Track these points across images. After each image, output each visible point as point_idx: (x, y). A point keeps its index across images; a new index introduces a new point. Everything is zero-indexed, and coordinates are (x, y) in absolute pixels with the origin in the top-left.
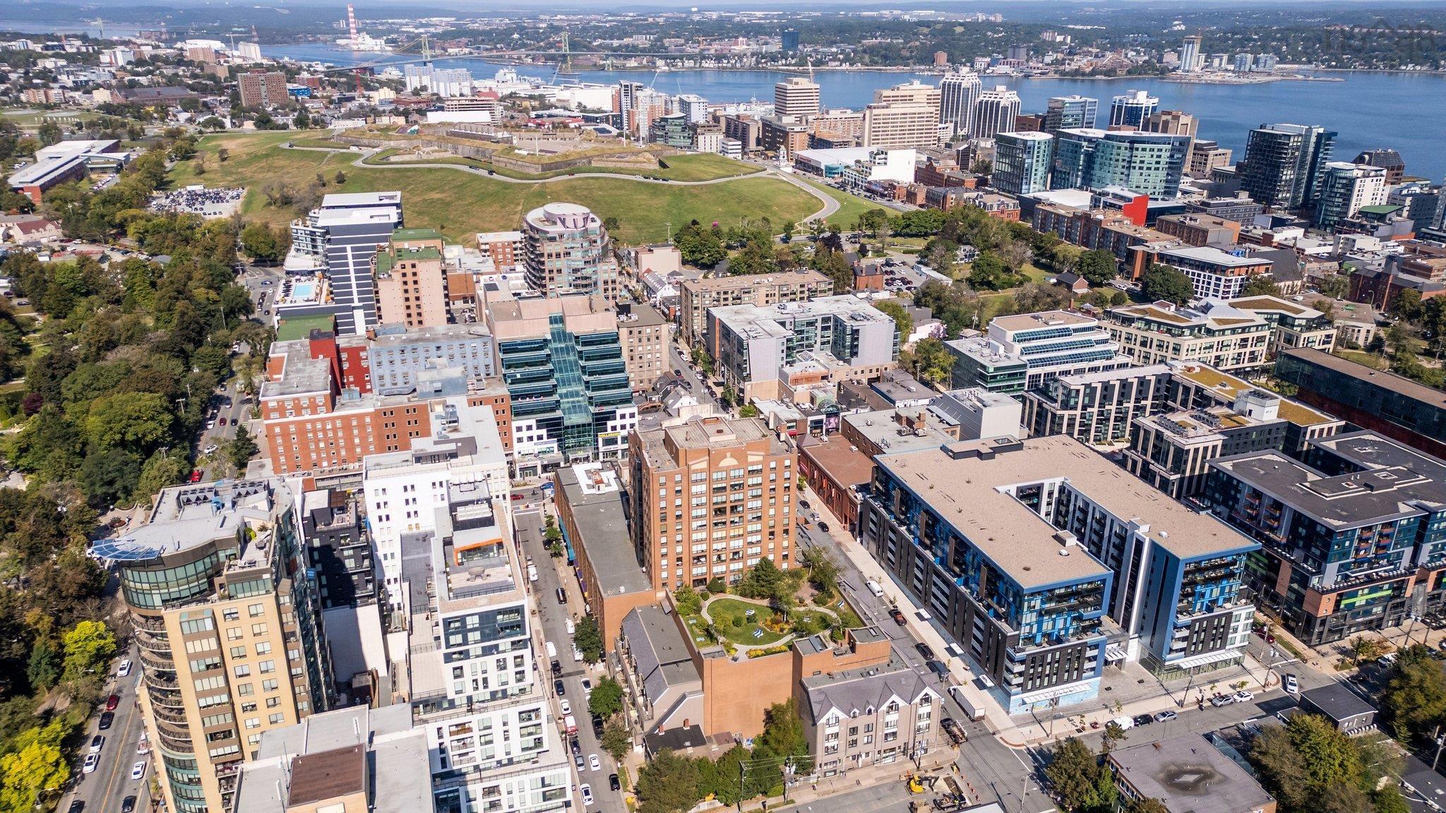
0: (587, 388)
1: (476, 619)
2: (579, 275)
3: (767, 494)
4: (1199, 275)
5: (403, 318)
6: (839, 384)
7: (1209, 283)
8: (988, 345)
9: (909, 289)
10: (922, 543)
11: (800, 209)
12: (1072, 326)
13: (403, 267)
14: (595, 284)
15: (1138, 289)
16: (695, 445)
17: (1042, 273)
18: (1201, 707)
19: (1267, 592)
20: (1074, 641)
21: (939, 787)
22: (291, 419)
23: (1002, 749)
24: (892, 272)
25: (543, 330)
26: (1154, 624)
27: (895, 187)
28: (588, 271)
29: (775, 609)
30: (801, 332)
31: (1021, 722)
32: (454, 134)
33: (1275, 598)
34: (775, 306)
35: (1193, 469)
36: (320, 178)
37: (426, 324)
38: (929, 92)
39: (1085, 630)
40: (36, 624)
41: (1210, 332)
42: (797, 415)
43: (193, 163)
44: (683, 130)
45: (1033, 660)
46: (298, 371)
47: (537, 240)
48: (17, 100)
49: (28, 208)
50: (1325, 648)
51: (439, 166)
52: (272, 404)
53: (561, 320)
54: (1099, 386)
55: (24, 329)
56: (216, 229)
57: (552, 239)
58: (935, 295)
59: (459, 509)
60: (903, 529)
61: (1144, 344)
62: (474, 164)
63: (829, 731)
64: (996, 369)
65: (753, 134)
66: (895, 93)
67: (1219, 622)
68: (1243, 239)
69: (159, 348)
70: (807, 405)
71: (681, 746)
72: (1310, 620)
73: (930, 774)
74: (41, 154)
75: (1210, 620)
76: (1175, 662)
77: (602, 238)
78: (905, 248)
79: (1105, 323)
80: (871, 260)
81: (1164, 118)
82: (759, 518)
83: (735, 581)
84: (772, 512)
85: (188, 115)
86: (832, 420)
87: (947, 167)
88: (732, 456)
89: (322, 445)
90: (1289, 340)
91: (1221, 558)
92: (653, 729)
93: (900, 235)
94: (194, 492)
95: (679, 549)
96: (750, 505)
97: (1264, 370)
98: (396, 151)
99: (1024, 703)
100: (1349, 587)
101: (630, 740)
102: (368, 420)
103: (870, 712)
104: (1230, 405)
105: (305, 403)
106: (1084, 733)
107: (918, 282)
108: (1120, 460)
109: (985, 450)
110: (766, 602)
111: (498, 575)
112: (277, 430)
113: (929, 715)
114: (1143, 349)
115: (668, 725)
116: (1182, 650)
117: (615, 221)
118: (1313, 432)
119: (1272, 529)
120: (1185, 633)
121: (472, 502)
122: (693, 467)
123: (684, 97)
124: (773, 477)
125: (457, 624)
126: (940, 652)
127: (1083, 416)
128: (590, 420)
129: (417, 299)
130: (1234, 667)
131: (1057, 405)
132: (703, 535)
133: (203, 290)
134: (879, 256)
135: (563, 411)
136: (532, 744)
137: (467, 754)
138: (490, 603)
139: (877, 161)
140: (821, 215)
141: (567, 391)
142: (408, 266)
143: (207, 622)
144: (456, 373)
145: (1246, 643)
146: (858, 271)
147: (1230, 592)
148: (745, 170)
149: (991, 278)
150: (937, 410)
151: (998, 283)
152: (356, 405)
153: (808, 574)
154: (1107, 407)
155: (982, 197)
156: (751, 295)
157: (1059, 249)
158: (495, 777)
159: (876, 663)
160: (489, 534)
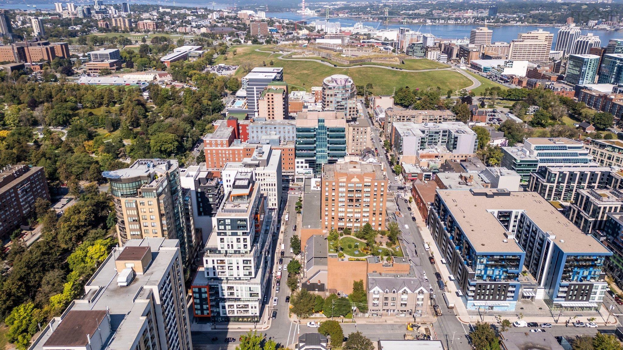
1: (229, 221)
2: (339, 104)
3: (373, 196)
5: (267, 116)
6: (446, 161)
8: (522, 150)
9: (499, 123)
10: (447, 230)
11: (460, 85)
12: (568, 145)
13: (268, 95)
14: (346, 108)
16: (342, 171)
17: (575, 122)
18: (566, 325)
20: (503, 282)
21: (421, 331)
22: (214, 148)
23: (457, 322)
24: (494, 115)
25: (314, 124)
26: (550, 284)
27: (513, 78)
28: (343, 103)
29: (368, 245)
30: (432, 136)
31: (471, 313)
32: (320, 48)
35: (602, 217)
36: (264, 62)
37: (275, 118)
38: (547, 35)
39: (509, 278)
42: (419, 171)
43: (224, 56)
44: (421, 49)
45: (480, 286)
46: (221, 131)
47: (325, 89)
48: (176, 31)
49: (164, 69)
51: (310, 60)
52: (208, 142)
53: (323, 121)
54: (568, 174)
55: (148, 110)
56: (220, 79)
57: (330, 89)
58: (509, 126)
59: (237, 181)
60: (442, 223)
61: (609, 158)
62: (324, 59)
63: (374, 296)
64: (521, 161)
65: (455, 52)
66: (529, 35)
67: (586, 287)
69: (184, 120)
71: (314, 290)
73: (419, 325)
74: (175, 50)
75: (580, 286)
76: (559, 303)
77: (352, 89)
78: (505, 105)
79: (590, 146)
80: (487, 109)
82: (368, 206)
83: (356, 231)
85: (230, 38)
87: (544, 70)
88: (357, 177)
89: (224, 159)
91: (590, 256)
92: (307, 282)
93: (506, 99)
94: (145, 161)
95: (333, 214)
96: (364, 200)
98: (295, 54)
99: (474, 305)
101: (298, 285)
102: (241, 152)
103: (394, 292)
105: (219, 142)
106: (499, 324)
107: (504, 121)
109: (492, 193)
110: (365, 241)
112: (209, 151)
113: (423, 299)
114: (608, 161)
115: (312, 281)
116: (564, 297)
117: (371, 85)
120: (566, 289)
121: (243, 179)
122: (340, 180)
123: (425, 35)
124: (376, 189)
125: (223, 222)
126: (445, 278)
127: (558, 187)
128: (327, 162)
129: (273, 108)
130: (593, 311)
131: (545, 180)
132: (343, 209)
133: (206, 101)
134: (490, 108)
135: (317, 158)
136: (248, 274)
137: (224, 272)
138: (235, 216)
139: (508, 66)
140: (469, 89)
141: (320, 150)
142: (270, 95)
143: (134, 204)
144: (276, 137)
145: (602, 301)
146: (474, 113)
147: (594, 274)
148: (441, 66)
149: (543, 122)
150: (482, 175)
151: (546, 124)
152: (239, 146)
153: (389, 233)
154: (572, 184)
155: (553, 84)
156: (416, 118)
157: (584, 111)
158: (233, 283)
159: (403, 273)
160: (246, 191)
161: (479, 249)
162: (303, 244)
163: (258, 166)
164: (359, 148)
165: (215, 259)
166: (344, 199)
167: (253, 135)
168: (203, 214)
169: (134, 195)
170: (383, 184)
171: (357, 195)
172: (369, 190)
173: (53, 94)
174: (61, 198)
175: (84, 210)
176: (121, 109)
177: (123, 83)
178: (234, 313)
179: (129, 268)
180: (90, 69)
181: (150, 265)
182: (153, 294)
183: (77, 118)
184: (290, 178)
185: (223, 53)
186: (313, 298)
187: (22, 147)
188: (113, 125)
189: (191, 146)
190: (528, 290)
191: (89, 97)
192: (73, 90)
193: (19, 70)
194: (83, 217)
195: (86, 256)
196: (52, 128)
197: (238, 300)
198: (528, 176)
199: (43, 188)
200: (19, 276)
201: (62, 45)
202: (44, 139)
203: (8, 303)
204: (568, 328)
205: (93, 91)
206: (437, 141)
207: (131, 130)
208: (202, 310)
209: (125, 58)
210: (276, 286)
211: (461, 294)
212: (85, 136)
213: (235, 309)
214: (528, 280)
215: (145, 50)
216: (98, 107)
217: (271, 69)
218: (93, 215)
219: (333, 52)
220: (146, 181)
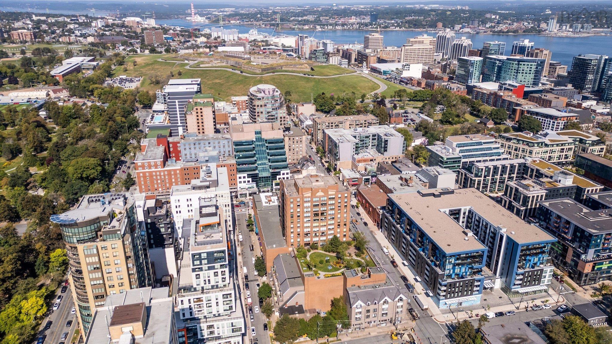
1: (205, 255)
2: (270, 114)
3: (337, 208)
4: (545, 120)
5: (197, 131)
6: (379, 163)
7: (549, 124)
8: (445, 148)
9: (414, 123)
10: (406, 233)
11: (370, 89)
12: (483, 141)
13: (197, 109)
14: (277, 118)
15: (517, 126)
16: (306, 186)
17: (474, 118)
18: (527, 310)
19: (562, 261)
20: (469, 278)
21: (405, 338)
22: (147, 170)
23: (435, 323)
24: (407, 116)
25: (252, 137)
26: (507, 273)
27: (412, 80)
28: (274, 113)
29: (338, 258)
30: (363, 140)
31: (444, 312)
32: (227, 56)
33: (565, 264)
34: (352, 129)
35: (532, 205)
36: (171, 73)
37: (206, 133)
38: (431, 40)
39: (474, 273)
40: (40, 249)
41: (546, 145)
42: (358, 176)
43: (123, 67)
44: (323, 55)
45: (450, 285)
46: (151, 151)
47: (253, 100)
48: (58, 41)
49: (57, 83)
50: (587, 287)
51: (220, 69)
53: (260, 133)
54: (492, 167)
55: (50, 132)
56: (128, 93)
57: (259, 99)
58: (424, 126)
59: (203, 209)
60: (398, 226)
61: (516, 150)
62: (234, 68)
63: (357, 311)
64: (447, 159)
65: (353, 57)
66: (416, 40)
67: (537, 273)
68: (568, 105)
69: (100, 141)
70: (363, 172)
71: (294, 313)
72: (580, 274)
73: (402, 332)
74: (64, 62)
75: (533, 272)
76: (516, 290)
77: (280, 99)
78: (414, 106)
79: (498, 140)
80: (399, 111)
81: (536, 51)
82: (333, 218)
83: (322, 245)
84: (339, 216)
85: (123, 47)
86: (374, 178)
87: (436, 71)
88: (322, 191)
89: (159, 181)
90: (584, 150)
91: (539, 244)
92: (283, 305)
93: (413, 100)
94: (95, 197)
95: (299, 230)
96: (329, 213)
97: (571, 163)
98: (203, 63)
99: (446, 304)
100: (599, 260)
101: (273, 310)
102: (178, 172)
103: (375, 303)
104: (551, 177)
105: (153, 164)
106: (472, 318)
107: (418, 121)
108: (498, 201)
109: (436, 193)
110: (334, 254)
111: (217, 236)
112: (141, 175)
113: (402, 306)
114: (515, 152)
115: (289, 304)
116: (519, 284)
117: (289, 92)
118: (588, 191)
119: (565, 233)
120: (521, 277)
121: (209, 206)
122: (305, 196)
123: (325, 41)
124: (339, 201)
125: (198, 256)
126: (411, 280)
127: (484, 180)
128: (270, 175)
129: (202, 123)
130: (544, 294)
131: (473, 175)
132: (309, 225)
133: (120, 117)
134: (402, 109)
135: (259, 171)
136: (228, 308)
137: (201, 311)
138: (212, 248)
139: (405, 68)
140: (378, 91)
141: (261, 162)
142: (199, 109)
143: (94, 250)
144: (215, 153)
145: (550, 283)
146: (391, 115)
147: (543, 260)
148: (348, 71)
149: (450, 120)
150: (419, 175)
151: (453, 122)
152: (174, 166)
153: (354, 243)
154: (496, 177)
155: (448, 84)
156: (343, 124)
157: (482, 108)
158: (212, 321)
159: (380, 283)
160: (215, 220)
161: (448, 251)
162: (269, 264)
163: (208, 187)
164: (295, 158)
165: (192, 298)
166: (309, 215)
167: (186, 152)
168: (154, 246)
169: (93, 239)
171: (322, 209)
172: (333, 202)
175: (8, 259)
176: (19, 133)
177: (11, 101)
179: (127, 333)
184: (233, 194)
186: (296, 322)
188: (12, 152)
189: (113, 169)
190: (487, 281)
194: (8, 267)
195: (20, 313)
197: (221, 338)
204: (528, 313)
206: (368, 145)
207: (35, 155)
209: (6, 73)
211: (431, 294)
215: (27, 63)
217: (189, 81)
218: (20, 262)
219: (241, 61)
220: (106, 222)
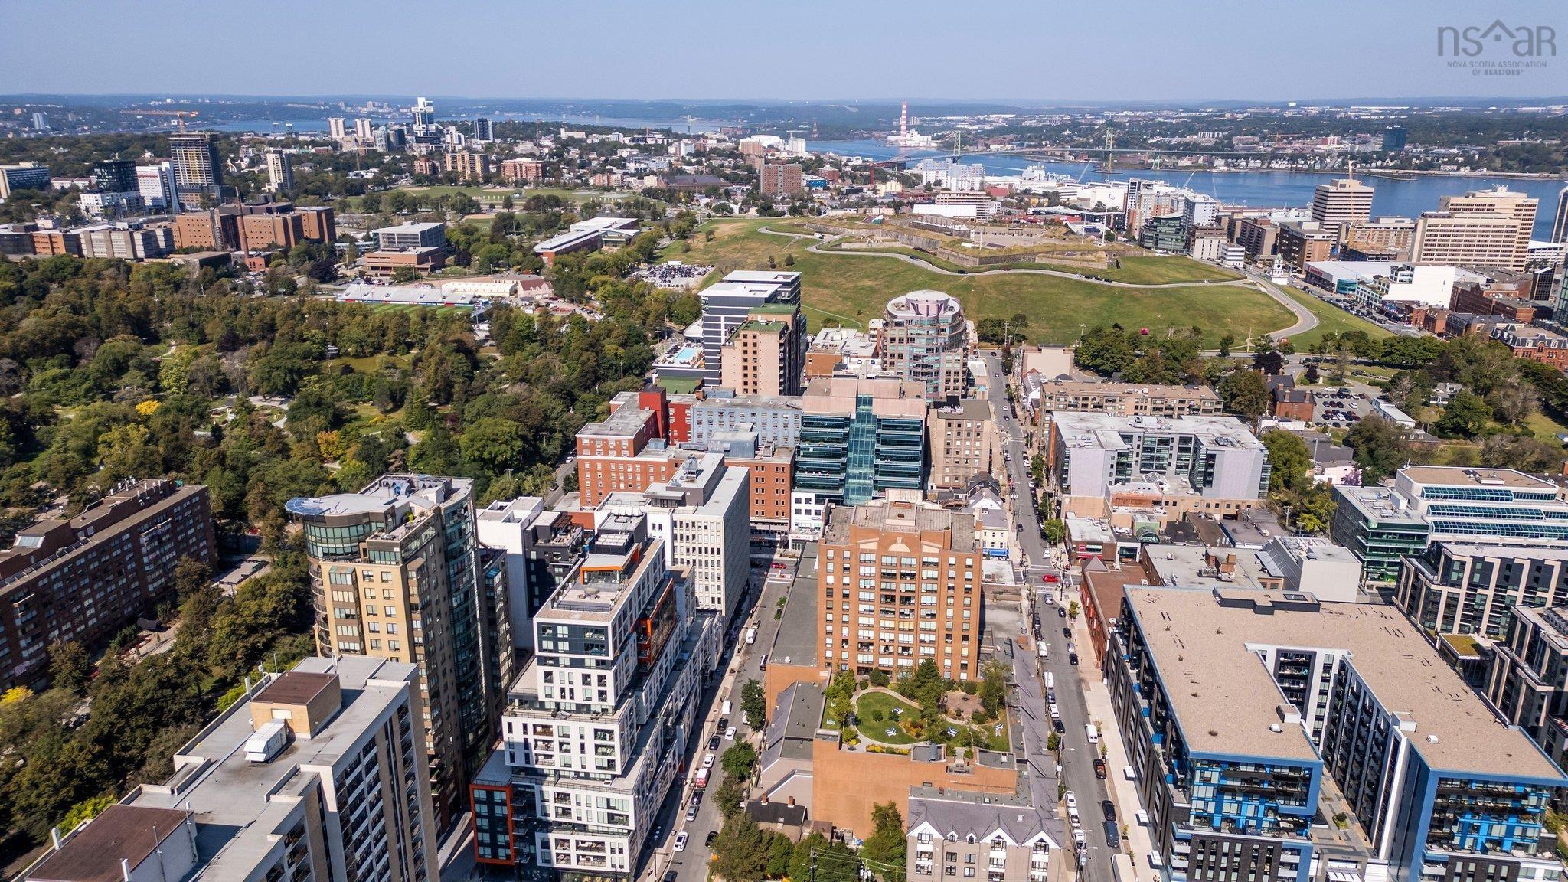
0: (876, 472)
1: (566, 630)
2: (920, 362)
3: (945, 592)
5: (740, 385)
8: (1390, 497)
9: (1348, 425)
10: (1141, 691)
12: (1514, 489)
13: (745, 336)
14: (937, 373)
16: (870, 525)
17: (1563, 428)
20: (1267, 837)
22: (599, 457)
24: (1340, 404)
25: (848, 409)
26: (1402, 852)
27: (1411, 310)
28: (930, 359)
30: (1152, 450)
32: (917, 226)
34: (1131, 419)
36: (771, 259)
37: (759, 393)
38: (1520, 202)
42: (1106, 538)
43: (684, 242)
44: (1177, 232)
45: (1204, 844)
46: (622, 417)
48: (586, 183)
49: (538, 269)
51: (882, 254)
52: (585, 442)
53: (869, 402)
54: (1497, 563)
56: (660, 297)
57: (899, 324)
59: (604, 536)
60: (1133, 672)
62: (918, 254)
63: (921, 847)
64: (1380, 525)
65: (1269, 240)
66: (1470, 200)
69: (551, 390)
71: (774, 820)
74: (573, 227)
75: (1482, 864)
78: (1373, 379)
80: (1321, 387)
82: (933, 616)
83: (900, 678)
87: (1500, 291)
88: (903, 542)
91: (1506, 784)
92: (761, 798)
93: (1378, 364)
94: (393, 478)
95: (846, 631)
96: (923, 599)
98: (849, 239)
102: (663, 469)
103: (971, 840)
105: (612, 444)
107: (1363, 419)
110: (918, 705)
112: (587, 466)
113: (1046, 866)
115: (773, 797)
117: (1025, 318)
120: (1440, 870)
121: (617, 532)
123: (1191, 197)
124: (952, 574)
125: (550, 631)
126: (1126, 818)
127: (1470, 598)
129: (755, 368)
131: (1437, 579)
133: (614, 346)
134: (1332, 385)
135: (847, 491)
136: (605, 765)
137: (549, 757)
138: (583, 619)
139: (1399, 278)
140: (1282, 335)
141: (856, 471)
142: (750, 337)
143: (349, 577)
144: (748, 437)
146: (1280, 397)
147: (1523, 836)
148: (1218, 276)
149: (1470, 425)
150: (1267, 558)
151: (1478, 432)
152: (657, 454)
153: (985, 689)
154: (1510, 592)
155: (1513, 328)
156: (1117, 404)
158: (568, 785)
159: (998, 792)
160: (619, 561)
161: (1197, 744)
162: (771, 704)
163: (682, 502)
164: (961, 473)
165: (530, 723)
166: (872, 596)
167: (700, 430)
169: (352, 556)
170: (969, 562)
171: (903, 587)
173: (278, 321)
174: (242, 561)
175: (274, 590)
176: (417, 361)
177: (440, 300)
178: (568, 861)
179: (278, 721)
180: (373, 268)
181: (335, 718)
182: (320, 787)
183: (314, 377)
184: (778, 538)
185: (684, 235)
186: (766, 839)
187: (177, 438)
188: (393, 398)
189: (559, 451)
190: (1342, 865)
191: (354, 331)
192: (323, 314)
193: (218, 267)
194: (268, 606)
196: (256, 401)
197: (583, 828)
198: (1395, 564)
199: (201, 535)
200: (96, 733)
201: (319, 213)
202: (235, 423)
203: (63, 793)
205: (366, 317)
206: (1165, 463)
207: (431, 409)
208: (494, 846)
209: (457, 243)
210: (689, 804)
212: (322, 420)
213: (573, 852)
214: (1348, 839)
215: (505, 224)
216: (372, 354)
217: (770, 275)
218: (295, 602)
219: (943, 238)
220: (382, 525)
